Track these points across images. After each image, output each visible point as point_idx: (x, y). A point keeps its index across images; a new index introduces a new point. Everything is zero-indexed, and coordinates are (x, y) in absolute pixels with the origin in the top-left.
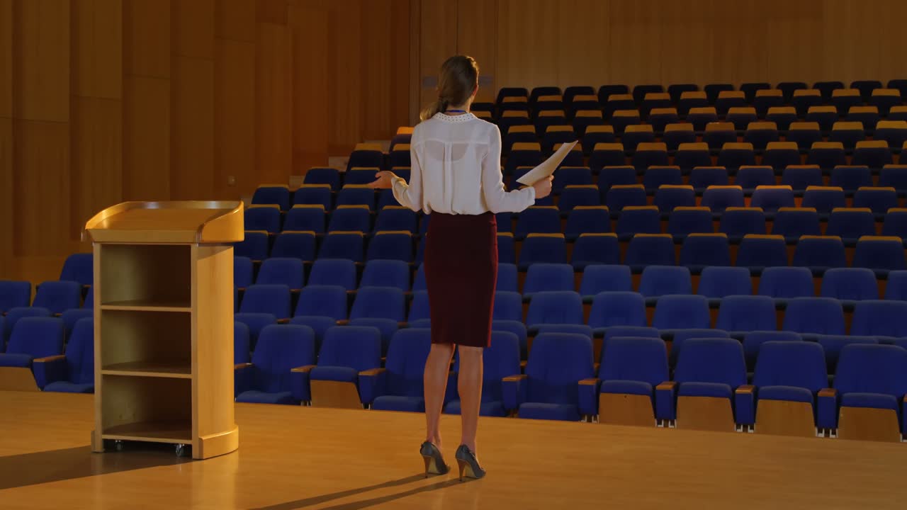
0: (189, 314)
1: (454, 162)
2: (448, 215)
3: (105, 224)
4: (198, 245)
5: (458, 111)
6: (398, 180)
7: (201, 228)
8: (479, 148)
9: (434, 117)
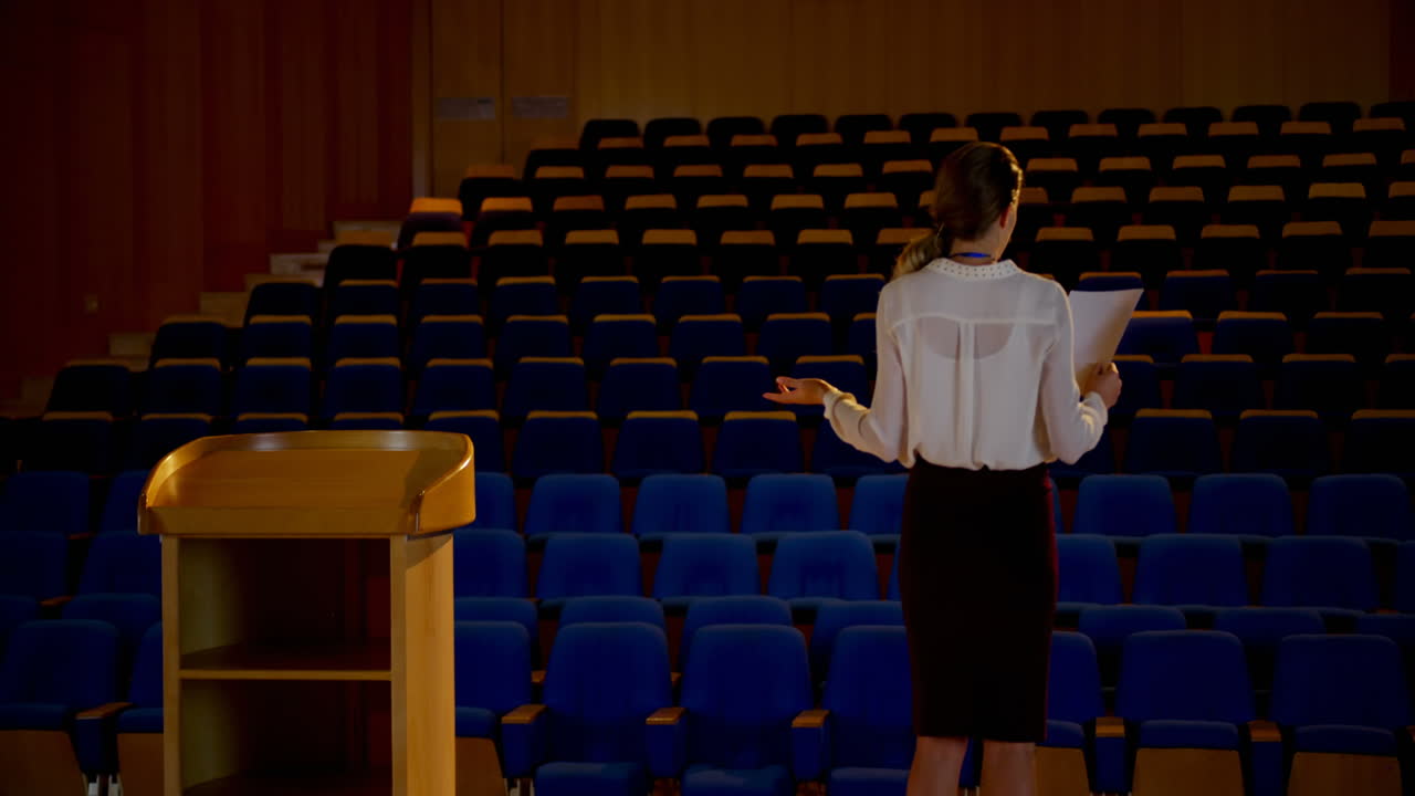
0: (386, 685)
1: (981, 361)
2: (961, 472)
3: (173, 489)
4: (405, 538)
5: (979, 255)
6: (841, 398)
7: (416, 504)
8: (1037, 335)
9: (929, 266)
